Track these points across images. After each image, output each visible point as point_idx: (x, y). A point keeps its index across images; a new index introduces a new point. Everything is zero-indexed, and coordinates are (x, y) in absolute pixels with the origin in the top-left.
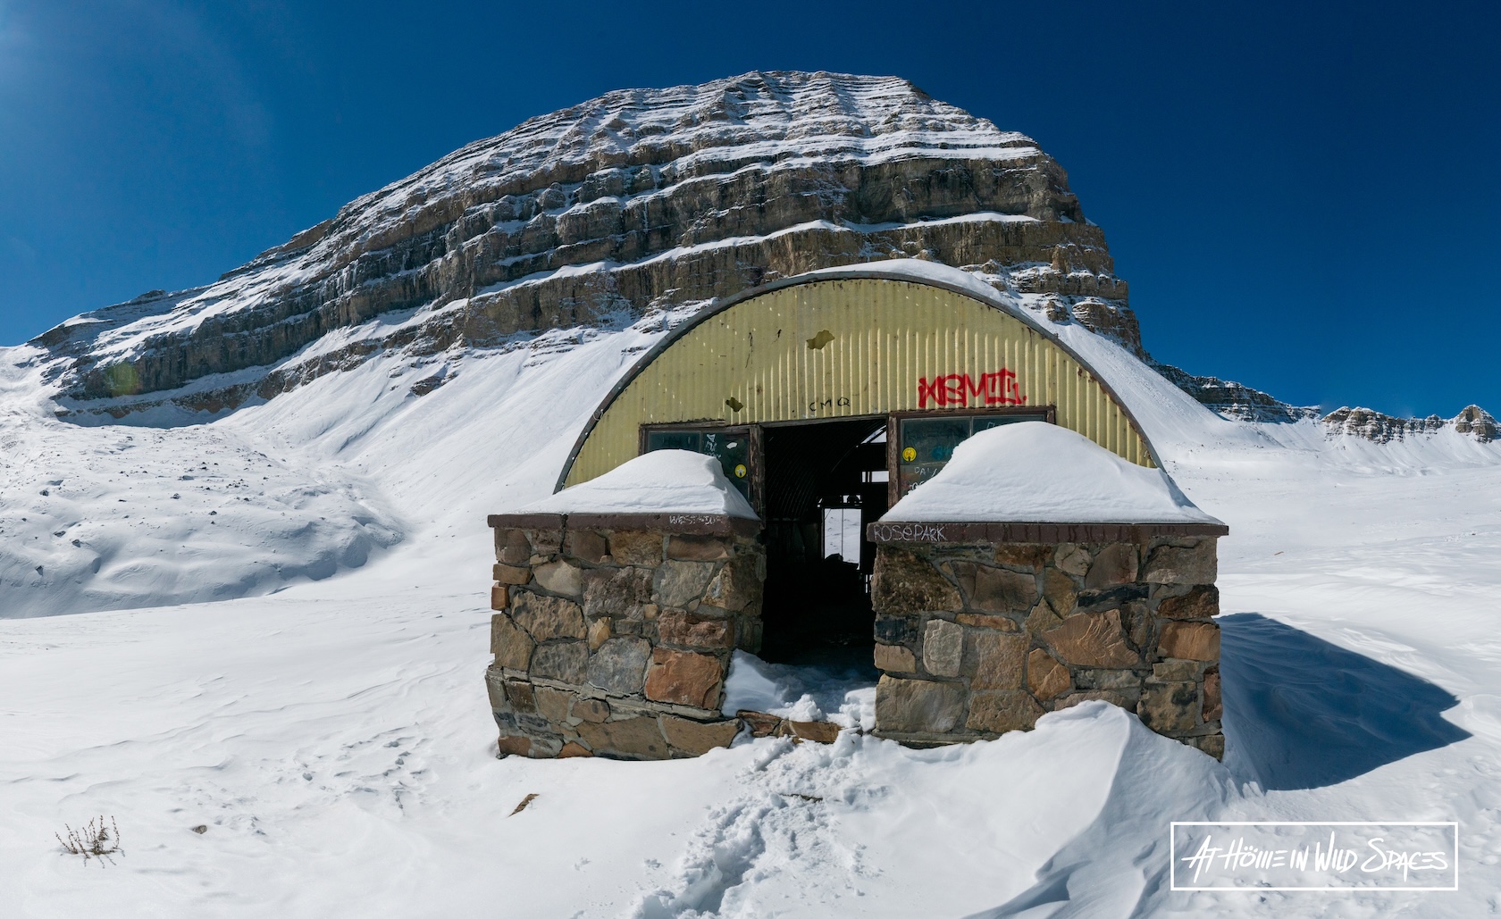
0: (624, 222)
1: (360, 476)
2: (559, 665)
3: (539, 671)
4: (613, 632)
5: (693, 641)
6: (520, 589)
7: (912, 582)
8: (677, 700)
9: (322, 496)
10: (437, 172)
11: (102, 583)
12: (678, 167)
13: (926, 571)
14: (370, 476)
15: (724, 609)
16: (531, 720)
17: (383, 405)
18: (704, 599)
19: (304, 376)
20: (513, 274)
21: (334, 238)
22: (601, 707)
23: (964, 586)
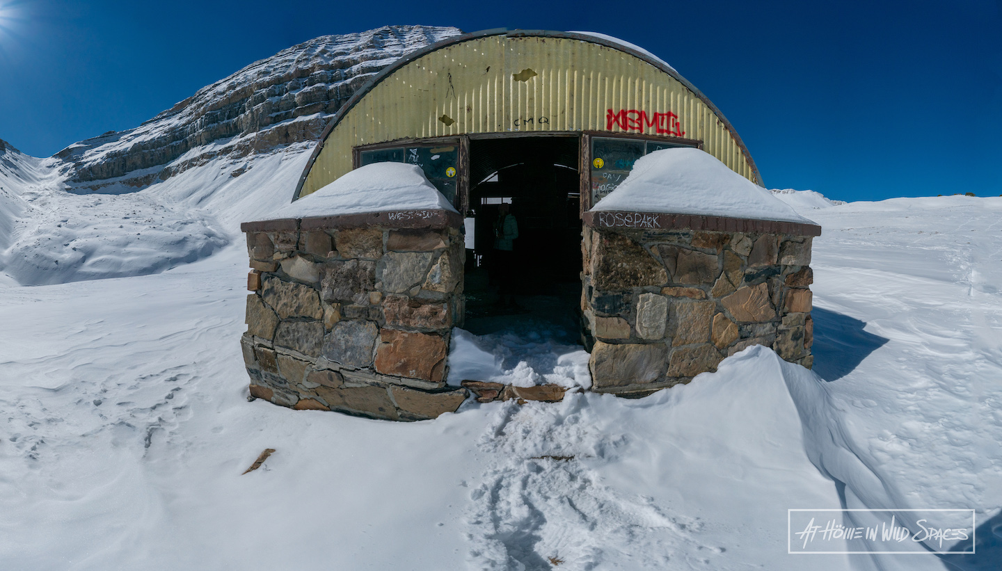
0: (328, 95)
1: (208, 215)
2: (298, 340)
3: (281, 341)
4: (343, 316)
5: (417, 323)
6: (269, 276)
7: (628, 262)
8: (406, 374)
9: (190, 225)
10: (241, 75)
11: (86, 268)
12: (353, 70)
13: (640, 253)
14: (212, 215)
15: (443, 293)
16: (274, 378)
17: (218, 182)
18: (424, 285)
19: (181, 169)
20: (276, 120)
21: (194, 105)
22: (336, 377)
23: (668, 265)
